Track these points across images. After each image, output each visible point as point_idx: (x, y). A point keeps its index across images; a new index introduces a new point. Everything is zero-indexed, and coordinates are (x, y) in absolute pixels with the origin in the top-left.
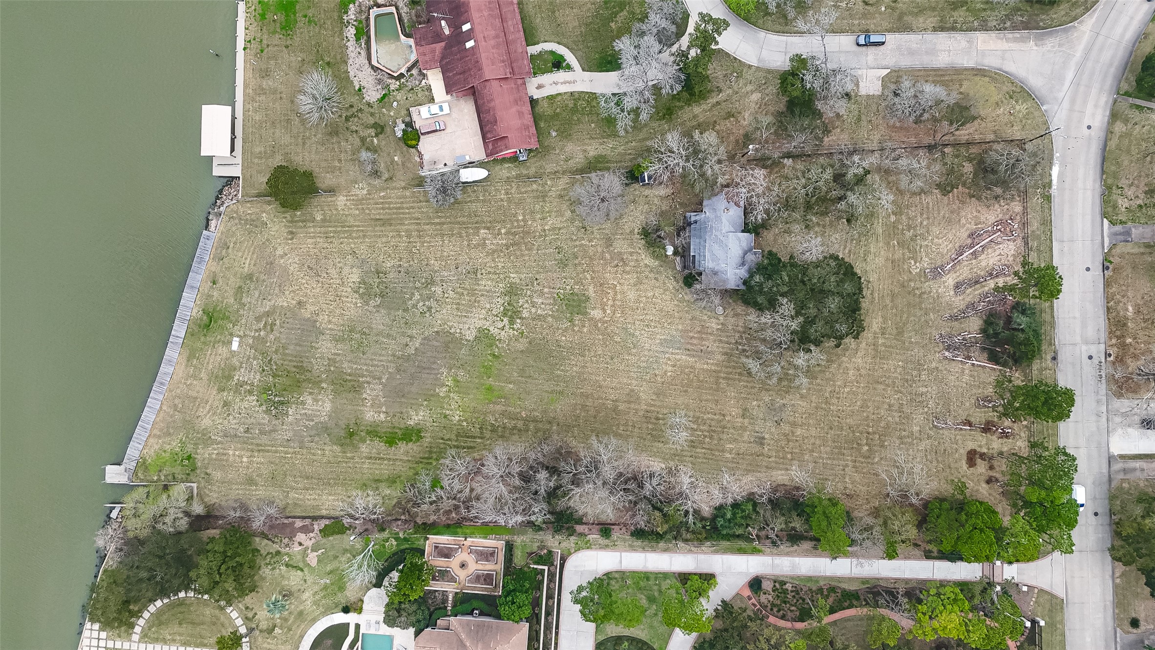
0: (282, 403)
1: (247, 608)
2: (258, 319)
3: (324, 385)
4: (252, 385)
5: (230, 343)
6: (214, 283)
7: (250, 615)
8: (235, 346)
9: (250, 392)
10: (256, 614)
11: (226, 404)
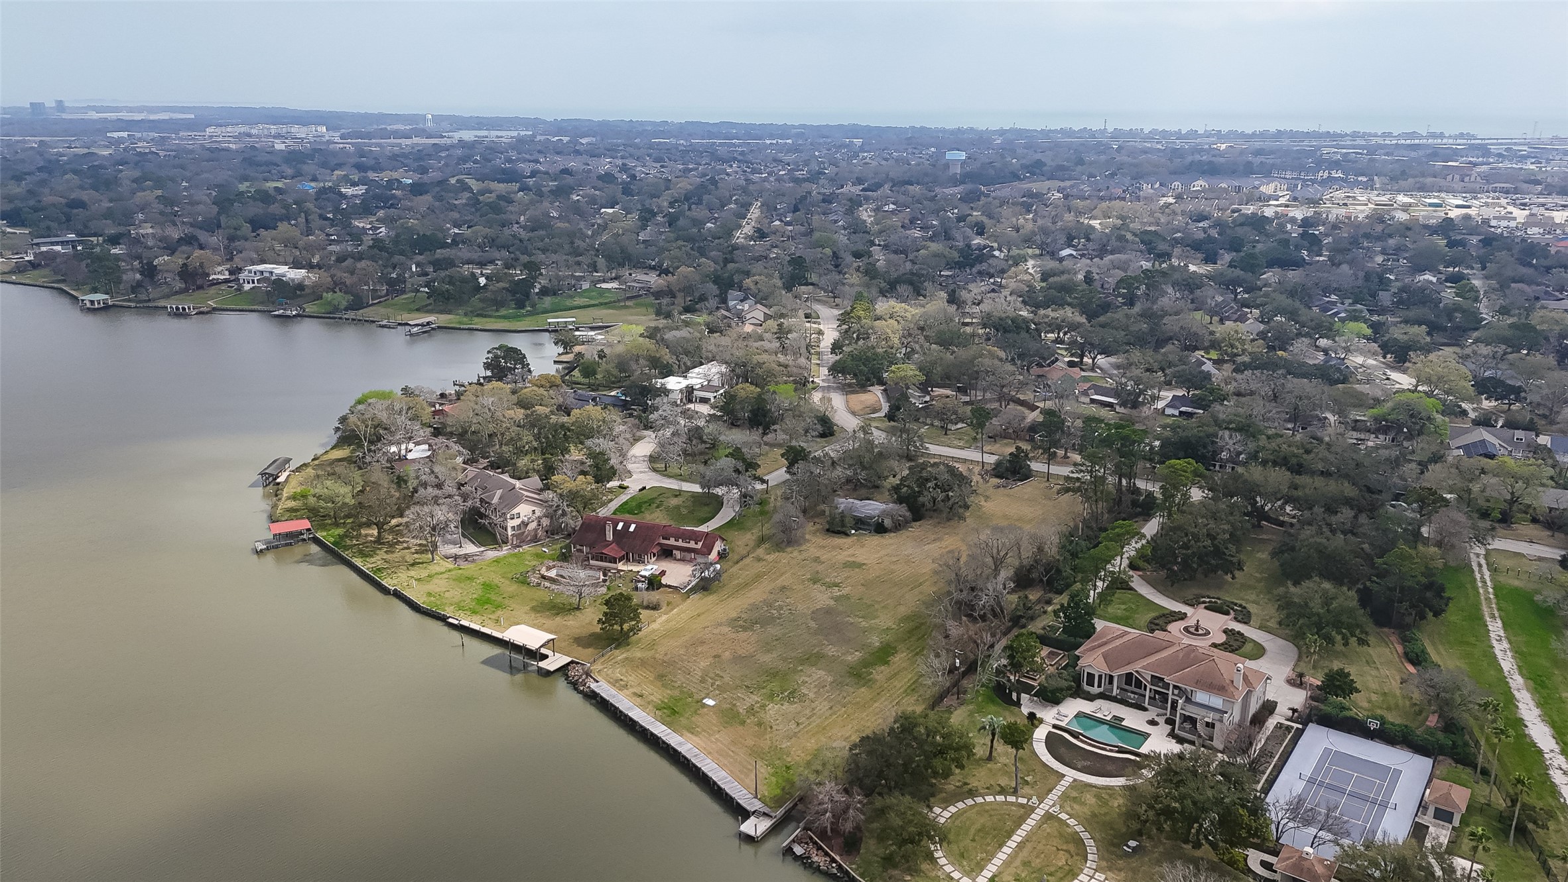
0: (794, 691)
1: (988, 788)
2: (703, 681)
3: (800, 668)
4: (757, 702)
5: (705, 705)
6: (641, 696)
7: (998, 789)
8: (710, 702)
9: (763, 706)
10: (999, 785)
11: (760, 724)
